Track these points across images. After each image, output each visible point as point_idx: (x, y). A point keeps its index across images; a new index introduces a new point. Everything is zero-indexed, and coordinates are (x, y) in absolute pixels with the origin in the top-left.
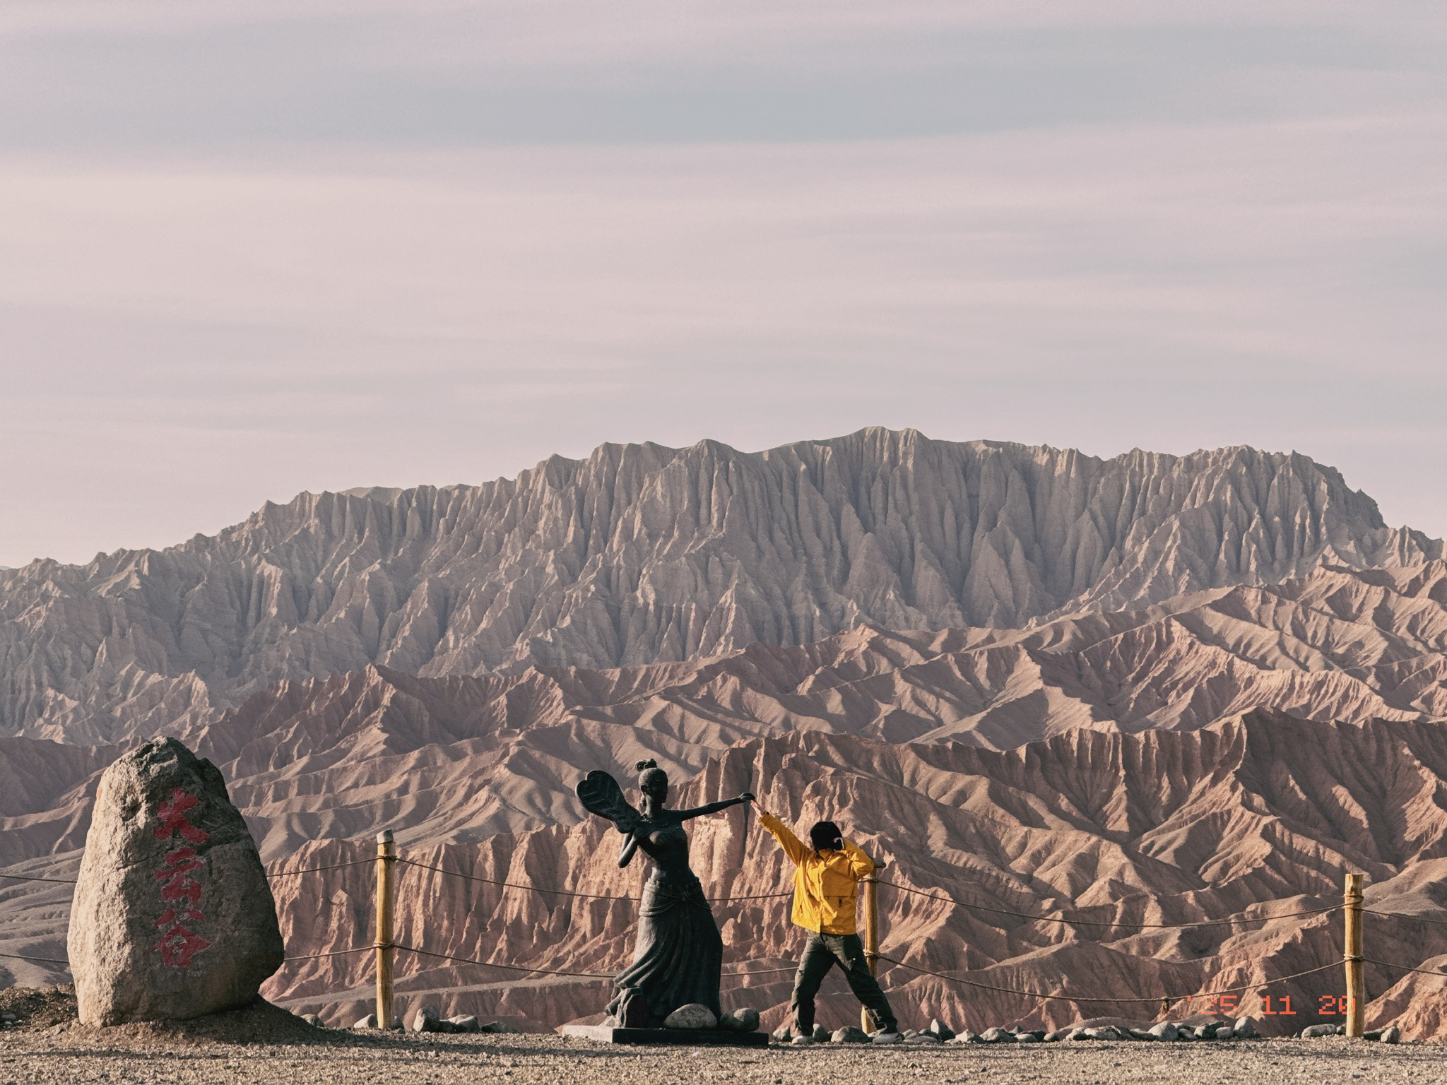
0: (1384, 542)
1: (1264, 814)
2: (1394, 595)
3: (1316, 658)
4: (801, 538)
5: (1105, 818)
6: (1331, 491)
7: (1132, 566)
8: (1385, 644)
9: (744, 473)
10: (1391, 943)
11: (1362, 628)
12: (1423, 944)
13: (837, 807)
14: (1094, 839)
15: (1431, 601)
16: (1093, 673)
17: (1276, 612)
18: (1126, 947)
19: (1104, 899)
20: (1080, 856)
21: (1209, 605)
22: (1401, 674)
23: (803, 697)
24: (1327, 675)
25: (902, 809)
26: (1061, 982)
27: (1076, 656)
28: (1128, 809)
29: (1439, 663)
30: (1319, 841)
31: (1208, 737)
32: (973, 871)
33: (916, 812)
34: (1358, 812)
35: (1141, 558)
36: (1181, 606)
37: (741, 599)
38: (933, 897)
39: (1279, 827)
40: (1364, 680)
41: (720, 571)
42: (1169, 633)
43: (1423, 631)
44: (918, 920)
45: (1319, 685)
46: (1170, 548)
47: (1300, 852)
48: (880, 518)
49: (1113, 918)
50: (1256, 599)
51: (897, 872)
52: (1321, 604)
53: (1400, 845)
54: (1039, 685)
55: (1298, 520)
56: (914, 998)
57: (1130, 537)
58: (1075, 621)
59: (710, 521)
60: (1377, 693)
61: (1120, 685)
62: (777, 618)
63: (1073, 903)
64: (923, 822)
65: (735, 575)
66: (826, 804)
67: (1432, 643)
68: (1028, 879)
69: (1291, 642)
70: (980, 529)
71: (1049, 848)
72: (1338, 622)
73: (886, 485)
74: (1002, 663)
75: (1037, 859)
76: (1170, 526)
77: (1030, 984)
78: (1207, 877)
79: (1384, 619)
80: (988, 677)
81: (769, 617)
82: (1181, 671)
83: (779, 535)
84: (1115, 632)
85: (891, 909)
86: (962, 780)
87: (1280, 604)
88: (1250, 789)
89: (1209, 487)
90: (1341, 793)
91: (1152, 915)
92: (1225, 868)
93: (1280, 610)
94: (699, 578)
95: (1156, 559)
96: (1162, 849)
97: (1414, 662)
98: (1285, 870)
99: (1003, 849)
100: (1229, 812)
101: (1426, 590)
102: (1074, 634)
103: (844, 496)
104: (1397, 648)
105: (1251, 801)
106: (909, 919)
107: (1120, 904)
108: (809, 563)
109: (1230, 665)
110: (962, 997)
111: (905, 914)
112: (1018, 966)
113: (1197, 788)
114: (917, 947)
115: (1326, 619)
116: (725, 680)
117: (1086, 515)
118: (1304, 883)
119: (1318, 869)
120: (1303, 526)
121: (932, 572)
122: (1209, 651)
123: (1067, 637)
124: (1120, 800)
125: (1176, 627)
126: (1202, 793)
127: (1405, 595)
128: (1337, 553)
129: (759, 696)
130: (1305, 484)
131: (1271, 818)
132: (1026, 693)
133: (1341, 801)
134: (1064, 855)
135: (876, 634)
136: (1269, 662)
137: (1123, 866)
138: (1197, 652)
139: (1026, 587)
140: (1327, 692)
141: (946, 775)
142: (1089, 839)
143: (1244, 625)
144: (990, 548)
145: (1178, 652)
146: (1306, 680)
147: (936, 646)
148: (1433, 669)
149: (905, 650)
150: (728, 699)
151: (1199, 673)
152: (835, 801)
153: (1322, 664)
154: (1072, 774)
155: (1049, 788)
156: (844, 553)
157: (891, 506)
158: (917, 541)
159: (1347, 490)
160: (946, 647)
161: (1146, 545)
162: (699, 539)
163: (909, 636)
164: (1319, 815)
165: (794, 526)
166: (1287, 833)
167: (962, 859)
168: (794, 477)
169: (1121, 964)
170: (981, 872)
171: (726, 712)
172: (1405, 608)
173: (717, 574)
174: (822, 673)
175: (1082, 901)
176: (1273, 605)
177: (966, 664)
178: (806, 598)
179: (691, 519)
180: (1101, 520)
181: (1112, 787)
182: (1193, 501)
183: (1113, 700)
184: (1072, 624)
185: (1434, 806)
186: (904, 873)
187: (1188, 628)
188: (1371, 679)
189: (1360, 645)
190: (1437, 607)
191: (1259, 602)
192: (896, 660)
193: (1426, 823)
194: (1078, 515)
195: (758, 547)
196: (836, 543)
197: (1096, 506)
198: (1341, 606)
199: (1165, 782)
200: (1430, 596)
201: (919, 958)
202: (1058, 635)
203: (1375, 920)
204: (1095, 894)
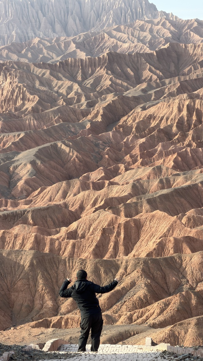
0: (157, 14)
1: (111, 75)
2: (153, 25)
3: (136, 40)
4: (30, 19)
5: (77, 77)
6: (145, 4)
7: (102, 22)
8: (151, 36)
9: (16, 5)
10: (132, 102)
11: (146, 33)
12: (139, 102)
13: (15, 78)
14: (72, 82)
15: (161, 26)
16: (87, 46)
17: (127, 30)
18: (75, 106)
19: (73, 96)
20: (69, 86)
21: (113, 30)
22: (154, 43)
23: (22, 54)
24: (137, 44)
25: (29, 78)
26: (58, 115)
27: (84, 42)
28: (81, 76)
29: (162, 40)
30: (122, 81)
31: (99, 58)
32: (44, 91)
33: (33, 78)
34: (132, 73)
35: (104, 20)
36: (107, 30)
37: (16, 33)
38: (34, 97)
39: (113, 78)
40: (146, 45)
41: (12, 27)
42: (104, 36)
43: (160, 33)
44: (31, 102)
45: (135, 46)
46: (111, 17)
47: (118, 83)
48: (47, 13)
49: (75, 100)
50: (123, 28)
51: (27, 92)
52: (138, 28)
53: (141, 81)
54: (75, 49)
55: (138, 10)
56: (25, 120)
57: (102, 15)
58: (84, 35)
59: (9, 15)
60: (148, 47)
61: (93, 48)
62: (25, 37)
63: (67, 97)
64: (34, 80)
65: (15, 28)
66: (12, 77)
67: (161, 36)
68: (57, 92)
69: (131, 37)
70: (69, 15)
71: (62, 85)
72: (141, 32)
73: (48, 6)
74: (67, 45)
75: (59, 88)
76: (111, 12)
77: (52, 116)
78: (97, 90)
79: (151, 31)
80: (64, 48)
81: (23, 37)
82: (106, 45)
83: (25, 18)
84: (92, 36)
85: (25, 100)
86: (44, 71)
87: (128, 29)
88: (108, 70)
89: (119, 3)
90: (129, 70)
91: (83, 99)
92: (101, 88)
93: (129, 30)
94: (7, 29)
95: (108, 20)
96: (88, 84)
97: (157, 40)
98: (114, 87)
99: (52, 85)
100: (103, 75)
101: (161, 24)
102: (83, 37)
103: (39, 9)
104: (154, 37)
105: (108, 72)
106: (29, 102)
107: (76, 97)
108: (32, 24)
109: (117, 43)
110: (36, 119)
111: (28, 101)
112: (49, 112)
113: (97, 70)
114: (30, 109)
115: (138, 31)
116: (4, 51)
117: (92, 11)
118: (118, 90)
119: (122, 87)
120: (139, 11)
121: (59, 25)
122: (112, 40)
123: (82, 38)
124: (80, 74)
125: (106, 35)
126: (98, 71)
127: (156, 25)
128: (147, 17)
129: (12, 54)
130: (140, 2)
131: (112, 76)
132: (72, 51)
133: (129, 71)
134: (65, 86)
135: (40, 39)
136: (126, 41)
137: (78, 88)
138: (110, 40)
139: (80, 28)
140: (137, 48)
141: (41, 69)
142: (71, 82)
143: (120, 33)
144: (72, 19)
145: (106, 40)
146: (133, 45)
147: (53, 41)
148: (161, 41)
149: (46, 42)
150: (5, 55)
151: (110, 45)
152: (14, 77)
153: (137, 41)
154: (69, 68)
155: (64, 71)
156: (39, 22)
157: (49, 11)
158: (55, 18)
159: (149, 3)
160: (55, 41)
161: (105, 17)
162: (6, 20)
163: (48, 39)
164: (124, 75)
165: (28, 16)
166: (115, 79)
167: (43, 88)
168: (27, 5)
169: (72, 110)
170: (47, 91)
171: (4, 58)
172: (156, 28)
173: (11, 28)
174: (27, 48)
175: (69, 96)
176: (127, 29)
177: (59, 45)
178: (31, 32)
179: (5, 15)
180: (96, 12)
181: (78, 71)
182: (116, 7)
183: (92, 52)
184: (83, 35)
185: (148, 71)
186: (28, 92)
187: (108, 35)
188: (147, 44)
189: (145, 37)
190: (163, 28)
191: (124, 28)
192: (44, 45)
193: (147, 76)
194: (91, 11)
195: (20, 21)
196: (38, 19)
197: (94, 9)
198: (142, 29)
199: (90, 69)
200: (161, 25)
201: (30, 111)
202: (80, 38)
203: (128, 97)
204: (72, 95)
